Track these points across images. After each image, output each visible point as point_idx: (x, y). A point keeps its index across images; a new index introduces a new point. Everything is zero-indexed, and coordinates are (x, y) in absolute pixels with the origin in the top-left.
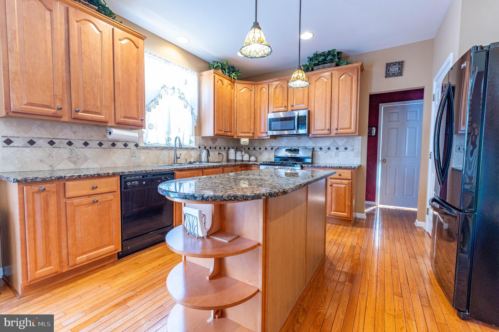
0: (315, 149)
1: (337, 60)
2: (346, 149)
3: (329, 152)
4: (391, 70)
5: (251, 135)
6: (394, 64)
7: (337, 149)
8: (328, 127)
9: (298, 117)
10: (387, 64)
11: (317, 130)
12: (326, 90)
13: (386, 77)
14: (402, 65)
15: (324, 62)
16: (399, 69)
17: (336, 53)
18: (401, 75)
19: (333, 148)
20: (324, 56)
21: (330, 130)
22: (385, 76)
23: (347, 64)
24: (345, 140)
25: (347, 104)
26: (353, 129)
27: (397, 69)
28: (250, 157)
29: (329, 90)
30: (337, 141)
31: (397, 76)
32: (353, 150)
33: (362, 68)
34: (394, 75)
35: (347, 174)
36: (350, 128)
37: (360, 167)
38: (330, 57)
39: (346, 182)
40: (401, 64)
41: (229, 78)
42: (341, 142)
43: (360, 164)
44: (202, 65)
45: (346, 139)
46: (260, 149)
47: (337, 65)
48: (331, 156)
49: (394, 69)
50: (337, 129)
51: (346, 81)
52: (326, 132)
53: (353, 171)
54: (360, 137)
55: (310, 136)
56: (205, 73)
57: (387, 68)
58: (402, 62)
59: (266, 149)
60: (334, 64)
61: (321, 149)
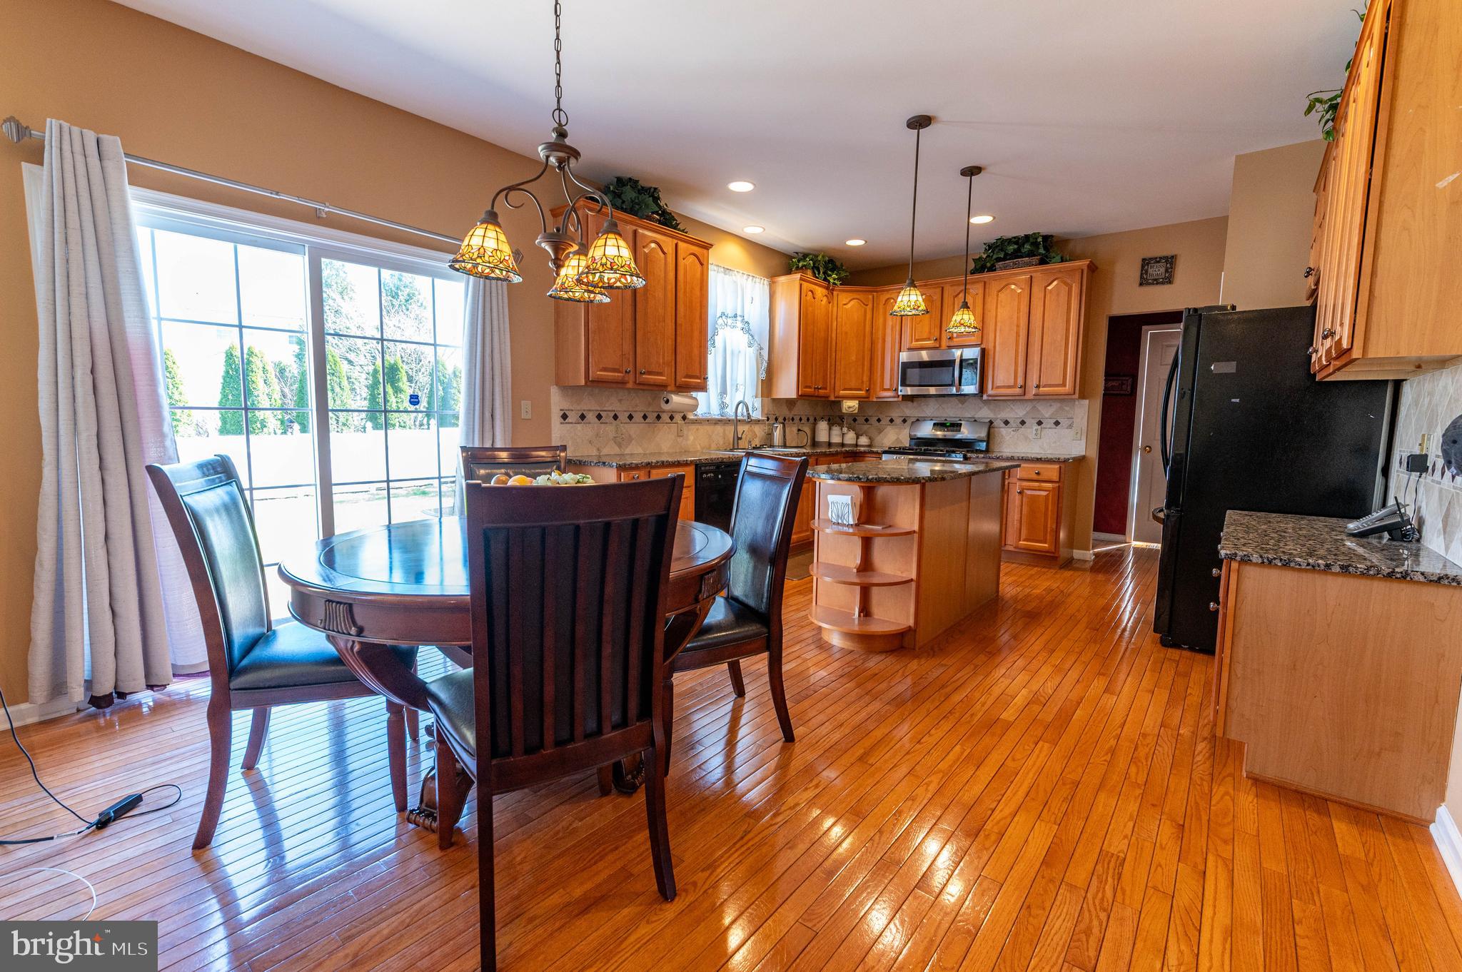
0: (995, 424)
1: (1042, 251)
2: (1057, 423)
3: (1023, 430)
4: (1150, 271)
5: (862, 393)
6: (1157, 260)
7: (1040, 423)
8: (1020, 382)
9: (961, 361)
10: (1144, 260)
11: (998, 387)
12: (1019, 309)
13: (1141, 284)
14: (1171, 264)
15: (1017, 254)
16: (1167, 271)
17: (1040, 239)
18: (1170, 282)
19: (1031, 422)
20: (1016, 243)
21: (1024, 387)
22: (1138, 280)
23: (1062, 261)
24: (1056, 406)
25: (1060, 337)
26: (1068, 387)
27: (1163, 270)
28: (857, 438)
29: (1024, 309)
30: (1038, 408)
31: (1163, 283)
32: (1070, 426)
33: (1093, 268)
34: (1156, 282)
35: (1052, 471)
36: (1064, 385)
37: (1081, 460)
38: (1027, 247)
39: (1050, 485)
40: (1170, 261)
41: (825, 284)
42: (1047, 412)
43: (1083, 453)
44: (775, 262)
45: (1059, 405)
46: (879, 420)
47: (1043, 262)
48: (1026, 438)
49: (1157, 271)
50: (1038, 387)
51: (1058, 295)
52: (1018, 391)
53: (1063, 466)
54: (1086, 402)
55: (985, 397)
56: (783, 279)
57: (1143, 267)
58: (1173, 257)
59: (892, 421)
60: (1035, 259)
61: (1006, 423)
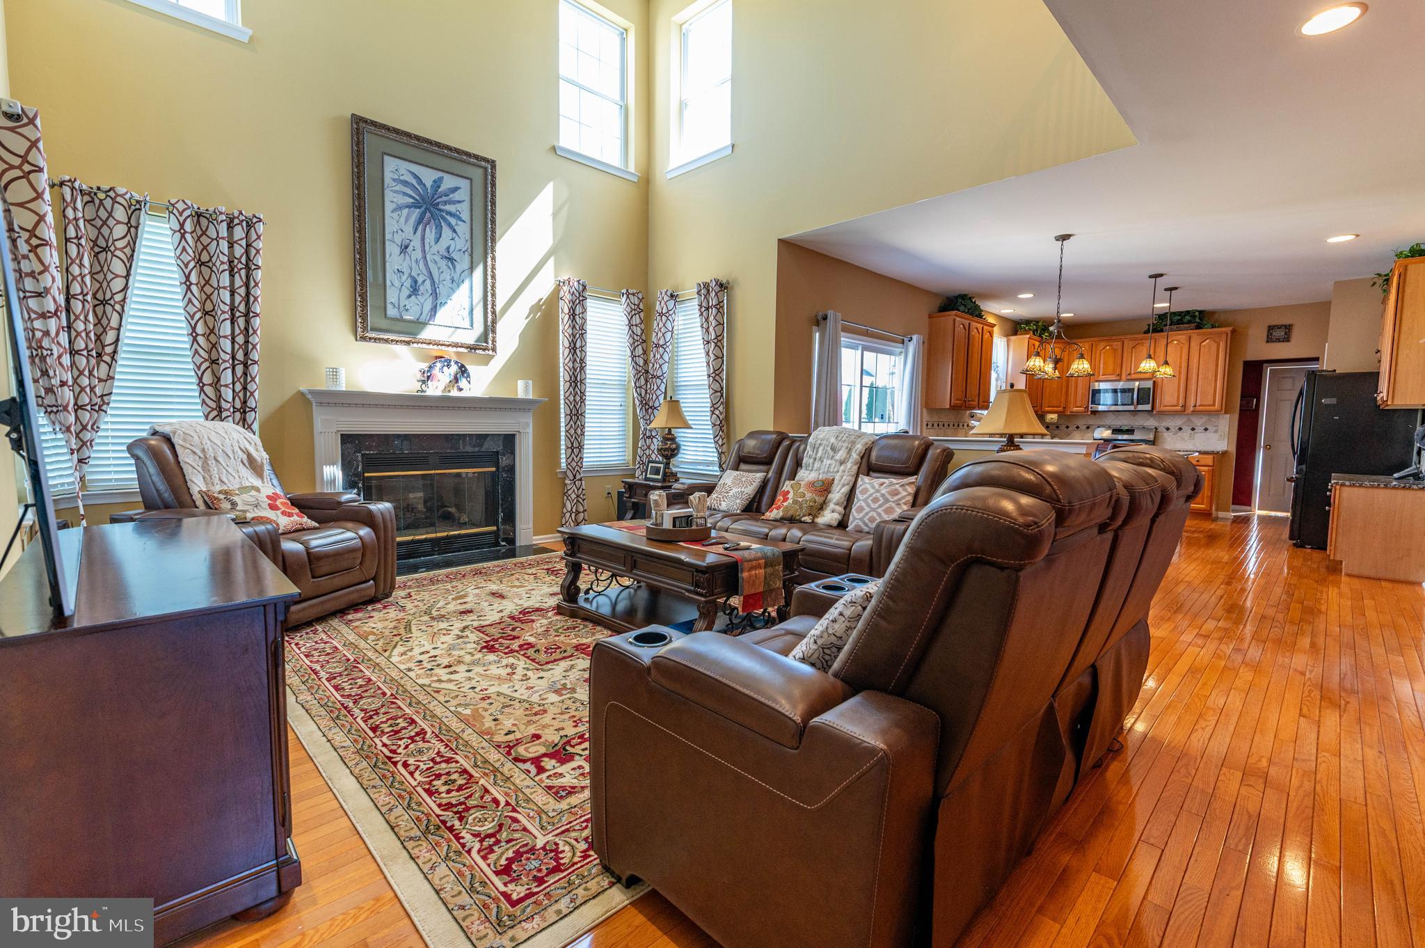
0: (1159, 430)
1: (1198, 320)
2: (1206, 429)
3: (1180, 433)
4: (1274, 334)
5: (1061, 409)
6: (1279, 327)
7: (1193, 429)
8: (1181, 402)
9: (1139, 389)
10: (1269, 327)
11: (1166, 406)
12: (1181, 357)
13: (1267, 342)
14: (1289, 329)
15: (1180, 322)
16: (1286, 334)
17: (1197, 314)
18: (1288, 341)
19: (1187, 429)
20: (1179, 315)
21: (1184, 406)
22: (1266, 340)
23: (1213, 327)
24: (1205, 419)
25: (1211, 376)
26: (1217, 406)
27: (1283, 333)
29: (1185, 357)
30: (1193, 419)
31: (1283, 341)
32: (1216, 431)
33: (1233, 332)
34: (1278, 340)
35: (1209, 460)
36: (1214, 405)
37: (1225, 453)
38: (1188, 318)
39: (1206, 468)
40: (1288, 328)
41: (1039, 339)
42: (1199, 422)
43: (1226, 449)
44: (1009, 326)
45: (1207, 417)
46: (1067, 427)
47: (1199, 327)
48: (1183, 439)
49: (1280, 333)
50: (1195, 406)
51: (1210, 348)
52: (1179, 408)
53: (1216, 456)
54: (1228, 416)
55: (1154, 412)
56: (1013, 338)
57: (1269, 331)
58: (1290, 325)
59: (1078, 427)
60: (1193, 325)
61: (1168, 429)
